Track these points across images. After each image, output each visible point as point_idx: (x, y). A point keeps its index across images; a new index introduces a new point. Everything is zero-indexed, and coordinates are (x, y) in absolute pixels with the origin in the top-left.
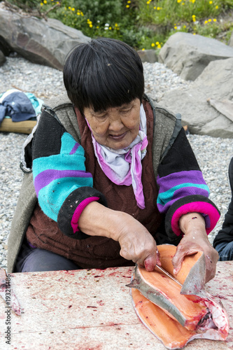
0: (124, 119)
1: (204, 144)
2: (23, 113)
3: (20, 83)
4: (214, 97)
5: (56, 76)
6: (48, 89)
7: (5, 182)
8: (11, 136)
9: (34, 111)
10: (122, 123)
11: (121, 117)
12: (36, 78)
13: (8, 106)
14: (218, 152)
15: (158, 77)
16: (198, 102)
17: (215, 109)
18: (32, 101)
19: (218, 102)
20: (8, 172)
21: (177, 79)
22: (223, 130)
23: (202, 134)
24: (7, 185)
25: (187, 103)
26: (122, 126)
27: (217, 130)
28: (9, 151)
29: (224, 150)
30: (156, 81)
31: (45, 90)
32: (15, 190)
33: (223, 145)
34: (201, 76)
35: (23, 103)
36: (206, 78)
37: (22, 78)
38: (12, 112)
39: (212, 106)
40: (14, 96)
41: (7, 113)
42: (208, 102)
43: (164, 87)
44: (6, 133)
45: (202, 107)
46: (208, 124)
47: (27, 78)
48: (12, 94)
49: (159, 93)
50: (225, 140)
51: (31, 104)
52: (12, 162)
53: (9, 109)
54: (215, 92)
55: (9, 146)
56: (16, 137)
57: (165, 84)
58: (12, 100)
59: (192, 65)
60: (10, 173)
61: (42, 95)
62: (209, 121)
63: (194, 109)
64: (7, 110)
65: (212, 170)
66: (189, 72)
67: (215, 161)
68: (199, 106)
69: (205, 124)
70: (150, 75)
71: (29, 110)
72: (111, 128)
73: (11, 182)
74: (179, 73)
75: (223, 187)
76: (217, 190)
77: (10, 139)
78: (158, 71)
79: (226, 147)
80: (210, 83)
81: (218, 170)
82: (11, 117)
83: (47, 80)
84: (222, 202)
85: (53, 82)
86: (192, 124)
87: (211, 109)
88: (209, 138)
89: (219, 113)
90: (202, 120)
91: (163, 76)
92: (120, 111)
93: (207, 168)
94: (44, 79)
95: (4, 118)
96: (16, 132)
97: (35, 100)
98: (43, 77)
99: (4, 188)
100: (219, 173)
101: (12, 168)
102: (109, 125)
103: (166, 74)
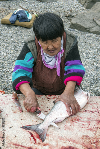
0: (54, 45)
1: (90, 36)
2: (23, 19)
3: (22, 5)
4: (96, 17)
5: (36, 3)
6: (33, 9)
7: (15, 46)
8: (18, 27)
9: (27, 18)
10: (53, 46)
11: (53, 44)
12: (29, 3)
13: (18, 15)
14: (95, 40)
15: (75, 6)
16: (90, 19)
17: (96, 23)
18: (27, 14)
19: (97, 20)
20: (16, 42)
21: (82, 8)
22: (98, 31)
23: (90, 32)
24: (16, 48)
25: (85, 20)
26: (53, 47)
27: (96, 31)
28: (17, 34)
29: (97, 40)
30: (74, 8)
31: (32, 9)
32: (19, 50)
33: (97, 37)
34: (92, 8)
35: (23, 15)
36: (94, 9)
37: (23, 3)
38: (19, 18)
39: (95, 21)
40: (20, 12)
41: (17, 18)
42: (94, 19)
43: (77, 11)
44: (16, 26)
45: (91, 21)
46: (92, 29)
47: (25, 3)
48: (19, 11)
49: (75, 14)
50: (98, 35)
51: (27, 15)
52: (18, 38)
53: (18, 17)
54: (97, 16)
55: (17, 31)
56: (20, 28)
57: (77, 10)
58: (20, 13)
59: (89, 3)
60: (17, 43)
61: (31, 11)
62: (93, 27)
63: (88, 22)
64: (17, 17)
65: (92, 48)
66: (87, 5)
67: (94, 44)
68: (90, 21)
69: (91, 28)
70: (72, 5)
71: (25, 18)
72: (49, 48)
73: (17, 47)
74: (83, 5)
75: (95, 55)
76: (93, 57)
77: (18, 29)
78: (75, 4)
79: (98, 38)
80: (95, 11)
81: (94, 48)
82: (19, 20)
83: (33, 4)
84: (94, 62)
85: (35, 5)
86: (86, 28)
87: (94, 22)
88: (92, 34)
89: (97, 24)
90: (90, 27)
91: (77, 6)
92: (52, 42)
93: (90, 47)
94: (31, 4)
95: (16, 20)
96: (20, 26)
97: (28, 14)
98: (31, 3)
99: (15, 49)
100: (94, 49)
101: (18, 41)
102: (48, 46)
103: (78, 5)
